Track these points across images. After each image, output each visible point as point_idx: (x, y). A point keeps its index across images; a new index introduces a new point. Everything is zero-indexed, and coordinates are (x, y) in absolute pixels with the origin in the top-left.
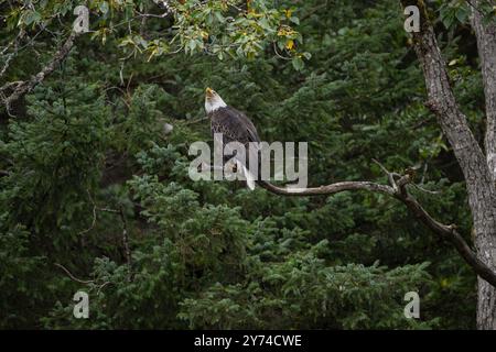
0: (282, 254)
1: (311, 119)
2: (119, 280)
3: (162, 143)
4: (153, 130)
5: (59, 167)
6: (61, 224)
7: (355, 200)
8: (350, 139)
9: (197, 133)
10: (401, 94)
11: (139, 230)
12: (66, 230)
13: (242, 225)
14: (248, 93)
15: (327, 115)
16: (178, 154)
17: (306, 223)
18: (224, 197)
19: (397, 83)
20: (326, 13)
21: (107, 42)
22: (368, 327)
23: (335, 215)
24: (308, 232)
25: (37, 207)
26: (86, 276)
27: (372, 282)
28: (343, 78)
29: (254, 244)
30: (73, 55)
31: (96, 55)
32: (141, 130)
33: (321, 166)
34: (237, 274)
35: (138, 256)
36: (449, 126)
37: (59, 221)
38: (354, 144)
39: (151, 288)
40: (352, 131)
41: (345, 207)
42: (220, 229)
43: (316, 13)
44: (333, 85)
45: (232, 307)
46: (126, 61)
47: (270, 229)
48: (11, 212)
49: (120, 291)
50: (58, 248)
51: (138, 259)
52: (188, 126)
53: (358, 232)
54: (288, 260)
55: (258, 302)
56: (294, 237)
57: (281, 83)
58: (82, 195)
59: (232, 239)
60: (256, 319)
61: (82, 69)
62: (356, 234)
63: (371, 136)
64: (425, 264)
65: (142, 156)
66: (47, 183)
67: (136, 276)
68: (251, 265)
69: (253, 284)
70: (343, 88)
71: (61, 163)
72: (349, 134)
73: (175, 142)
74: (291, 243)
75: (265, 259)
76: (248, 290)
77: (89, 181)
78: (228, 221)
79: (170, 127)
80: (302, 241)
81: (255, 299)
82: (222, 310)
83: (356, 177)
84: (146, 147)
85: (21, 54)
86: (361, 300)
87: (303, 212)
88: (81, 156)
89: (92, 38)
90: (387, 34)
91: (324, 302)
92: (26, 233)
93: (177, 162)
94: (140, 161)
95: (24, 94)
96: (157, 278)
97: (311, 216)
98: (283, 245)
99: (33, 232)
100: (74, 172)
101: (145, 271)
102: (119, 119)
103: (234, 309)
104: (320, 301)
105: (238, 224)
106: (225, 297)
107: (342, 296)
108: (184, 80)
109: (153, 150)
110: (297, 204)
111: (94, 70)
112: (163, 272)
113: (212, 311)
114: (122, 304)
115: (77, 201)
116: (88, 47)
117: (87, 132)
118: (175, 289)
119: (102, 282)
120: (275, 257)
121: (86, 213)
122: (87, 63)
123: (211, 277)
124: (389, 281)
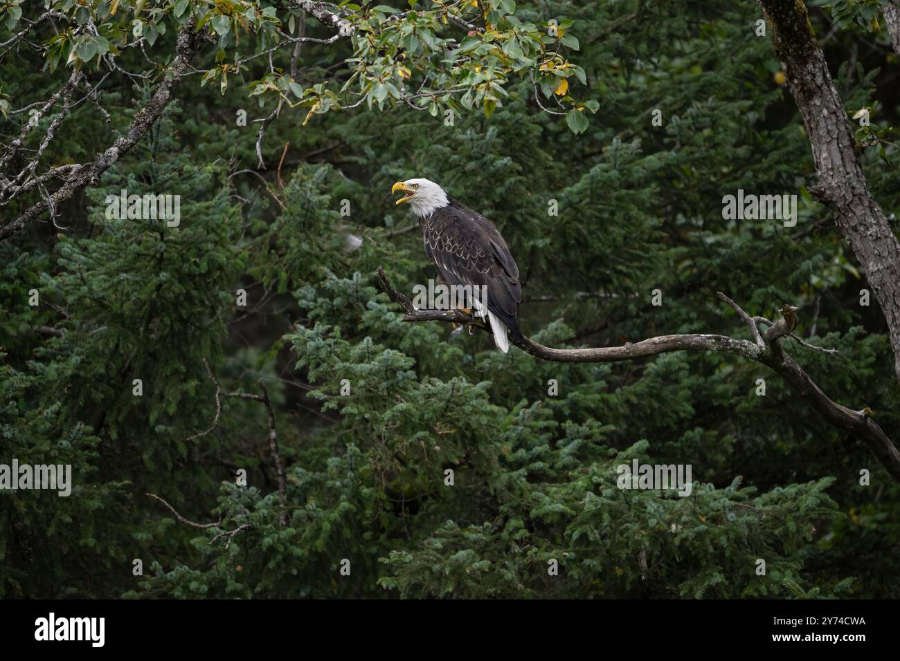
0: (565, 467)
1: (613, 223)
2: (265, 520)
3: (342, 270)
4: (326, 246)
5: (150, 319)
6: (158, 422)
7: (693, 368)
8: (682, 258)
9: (403, 252)
10: (773, 174)
11: (296, 431)
12: (166, 434)
13: (493, 414)
14: (498, 177)
15: (642, 216)
16: (371, 289)
17: (606, 411)
18: (457, 366)
19: (765, 155)
20: (635, 30)
21: (230, 90)
22: (727, 596)
23: (658, 397)
24: (612, 427)
25: (112, 392)
26: (205, 516)
27: (731, 516)
28: (669, 147)
29: (515, 450)
30: (173, 115)
31: (212, 114)
32: (305, 246)
33: (632, 307)
34: (482, 505)
35: (298, 476)
36: (855, 229)
37: (153, 417)
38: (691, 267)
39: (323, 535)
40: (686, 243)
41: (677, 381)
42: (452, 423)
43: (616, 30)
44: (653, 160)
45: (477, 565)
46: (267, 123)
47: (541, 424)
48: (65, 403)
49: (267, 541)
50: (151, 466)
51: (300, 483)
52: (389, 238)
53: (701, 425)
54: (576, 478)
55: (524, 555)
56: (588, 437)
57: (557, 158)
58: (193, 370)
59: (474, 440)
60: (520, 586)
61: (188, 139)
62: (699, 430)
63: (723, 251)
64: (826, 481)
65: (306, 294)
66: (131, 348)
67: (296, 513)
68: (510, 488)
69: (513, 523)
70: (668, 166)
71: (154, 310)
72: (683, 249)
73: (366, 267)
74: (582, 448)
75: (534, 477)
76: (505, 534)
77: (206, 344)
78: (468, 408)
79: (356, 241)
80: (600, 443)
81: (517, 549)
82: (458, 570)
83: (696, 326)
84: (314, 278)
85: (76, 115)
86: (711, 549)
87: (601, 391)
88: (189, 298)
89: (203, 83)
90: (746, 66)
91: (643, 554)
92: (94, 440)
93: (371, 303)
94: (303, 303)
95: (83, 186)
96: (335, 515)
97: (613, 398)
98: (566, 451)
99: (107, 437)
100: (177, 326)
101: (312, 504)
102: (254, 230)
103: (480, 569)
104: (636, 552)
105: (486, 413)
106: (464, 548)
107: (677, 541)
108: (379, 156)
109: (328, 284)
110: (590, 377)
111: (209, 141)
112: (344, 504)
113: (441, 573)
114: (271, 565)
115: (185, 380)
116: (198, 99)
117: (200, 254)
118: (367, 535)
119: (233, 525)
120: (553, 473)
121: (202, 401)
122: (195, 129)
123: (435, 513)
124: (760, 512)
